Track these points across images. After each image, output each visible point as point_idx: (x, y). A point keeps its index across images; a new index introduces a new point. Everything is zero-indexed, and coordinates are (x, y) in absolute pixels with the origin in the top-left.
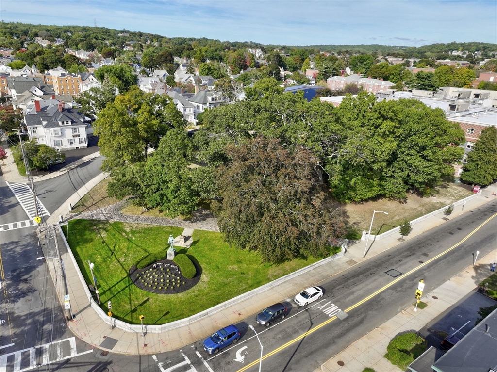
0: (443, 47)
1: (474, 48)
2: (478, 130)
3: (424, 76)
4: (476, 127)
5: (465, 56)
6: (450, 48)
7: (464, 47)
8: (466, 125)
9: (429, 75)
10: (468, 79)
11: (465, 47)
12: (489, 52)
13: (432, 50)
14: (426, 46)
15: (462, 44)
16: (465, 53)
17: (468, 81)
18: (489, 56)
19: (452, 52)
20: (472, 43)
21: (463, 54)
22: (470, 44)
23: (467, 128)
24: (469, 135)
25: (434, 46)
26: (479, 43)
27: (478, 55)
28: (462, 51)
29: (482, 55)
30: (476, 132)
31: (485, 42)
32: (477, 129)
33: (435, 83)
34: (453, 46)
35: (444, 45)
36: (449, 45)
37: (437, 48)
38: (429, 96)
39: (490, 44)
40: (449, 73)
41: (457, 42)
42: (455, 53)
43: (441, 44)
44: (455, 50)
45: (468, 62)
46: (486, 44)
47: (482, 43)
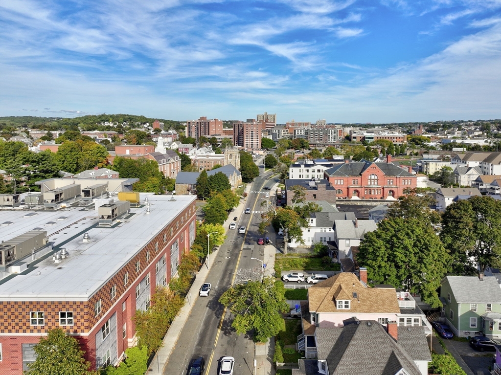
0: (95, 118)
1: (121, 119)
2: (53, 314)
3: (34, 159)
4: (45, 306)
5: (115, 126)
6: (102, 119)
7: (113, 118)
8: (23, 306)
9: (41, 157)
10: (100, 156)
11: (115, 118)
12: (134, 123)
13: (86, 121)
14: (80, 118)
15: (111, 116)
16: (115, 124)
17: (101, 158)
18: (135, 126)
19: (104, 122)
20: (120, 115)
21: (114, 125)
22: (118, 116)
23: (27, 314)
24: (35, 328)
25: (87, 117)
26: (125, 115)
27: (126, 125)
28: (112, 122)
29: (129, 125)
30: (49, 317)
31: (129, 114)
32: (49, 310)
33: (53, 167)
34: (104, 118)
35: (95, 116)
36: (100, 117)
37: (90, 120)
38: (7, 203)
39: (134, 116)
40: (77, 149)
41: (107, 114)
42: (106, 124)
43: (93, 116)
44: (107, 121)
45: (116, 132)
46: (131, 115)
47: (128, 115)
